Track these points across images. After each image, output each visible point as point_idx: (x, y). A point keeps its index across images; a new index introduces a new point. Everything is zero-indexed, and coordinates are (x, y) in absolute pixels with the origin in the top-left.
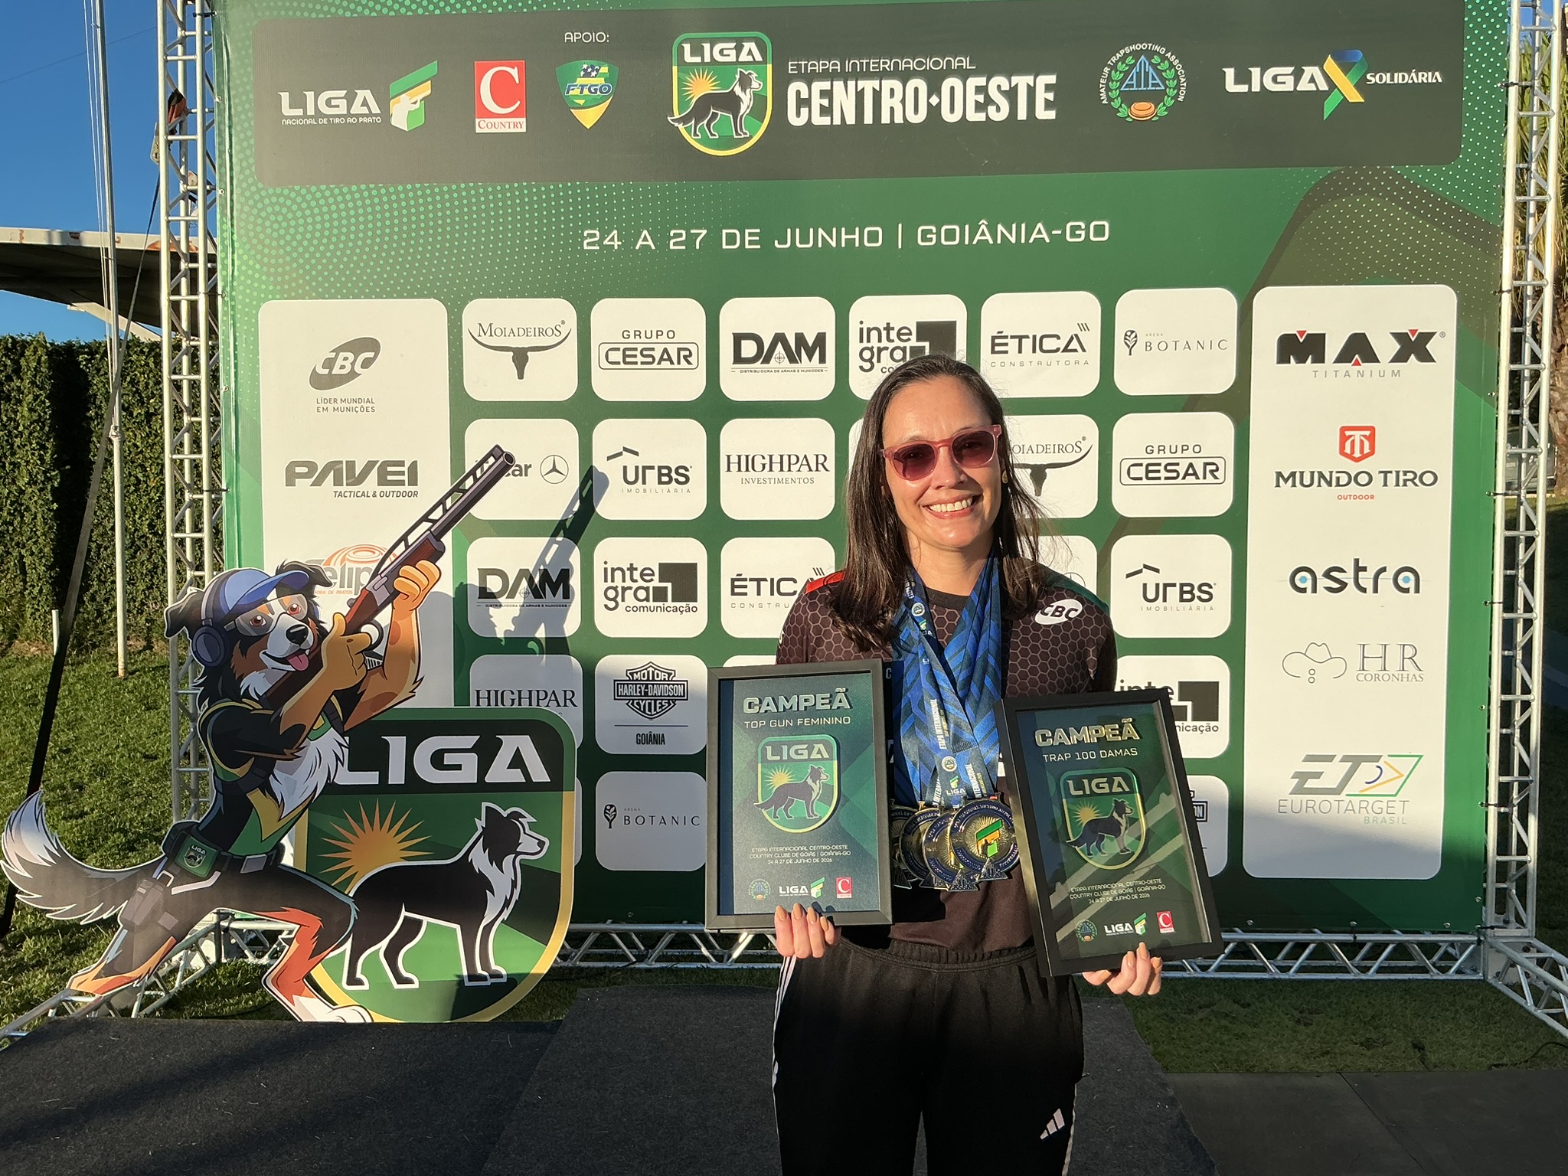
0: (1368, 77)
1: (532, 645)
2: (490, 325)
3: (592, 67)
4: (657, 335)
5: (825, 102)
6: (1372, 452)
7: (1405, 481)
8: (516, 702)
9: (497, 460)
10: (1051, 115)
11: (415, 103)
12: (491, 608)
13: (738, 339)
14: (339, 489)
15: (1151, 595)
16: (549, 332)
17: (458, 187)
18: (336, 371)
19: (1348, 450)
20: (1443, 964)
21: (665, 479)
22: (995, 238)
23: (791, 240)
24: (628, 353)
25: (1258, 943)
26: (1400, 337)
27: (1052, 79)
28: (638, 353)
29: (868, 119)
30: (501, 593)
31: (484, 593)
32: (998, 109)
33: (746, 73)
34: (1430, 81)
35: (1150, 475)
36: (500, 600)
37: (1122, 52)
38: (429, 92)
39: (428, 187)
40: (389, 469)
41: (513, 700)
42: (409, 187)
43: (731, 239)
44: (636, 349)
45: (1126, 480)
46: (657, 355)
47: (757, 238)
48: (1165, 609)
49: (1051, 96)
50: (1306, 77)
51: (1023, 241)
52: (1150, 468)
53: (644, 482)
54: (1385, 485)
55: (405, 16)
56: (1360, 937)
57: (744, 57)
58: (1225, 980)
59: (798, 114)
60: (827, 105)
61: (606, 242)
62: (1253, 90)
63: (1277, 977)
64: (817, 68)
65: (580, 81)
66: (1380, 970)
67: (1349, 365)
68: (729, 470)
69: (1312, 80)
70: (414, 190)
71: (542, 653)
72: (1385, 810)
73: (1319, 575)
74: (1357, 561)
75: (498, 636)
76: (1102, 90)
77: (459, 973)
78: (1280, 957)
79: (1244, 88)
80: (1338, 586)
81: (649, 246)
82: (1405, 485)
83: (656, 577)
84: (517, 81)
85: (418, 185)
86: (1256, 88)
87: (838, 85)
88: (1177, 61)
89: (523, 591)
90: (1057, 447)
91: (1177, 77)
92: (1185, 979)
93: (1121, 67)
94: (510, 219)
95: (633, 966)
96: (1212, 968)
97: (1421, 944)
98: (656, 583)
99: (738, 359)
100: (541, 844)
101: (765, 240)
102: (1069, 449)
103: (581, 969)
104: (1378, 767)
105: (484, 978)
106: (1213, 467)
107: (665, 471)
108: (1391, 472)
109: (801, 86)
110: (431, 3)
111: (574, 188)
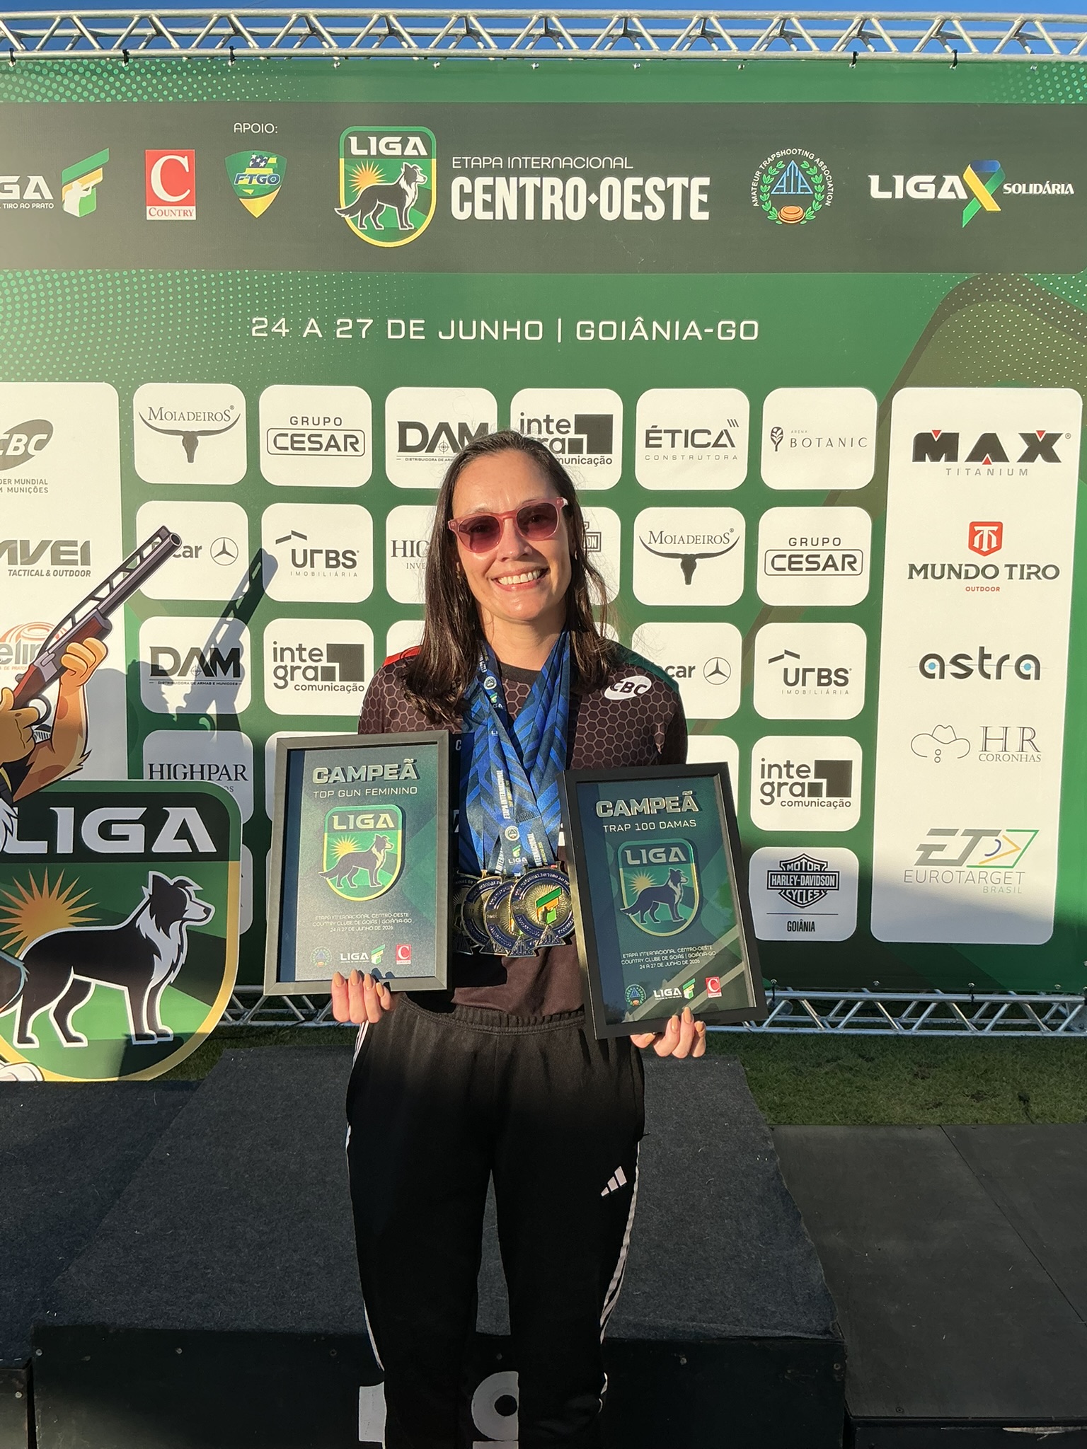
0: (1005, 187)
1: (203, 721)
2: (161, 408)
3: (261, 157)
4: (325, 422)
5: (488, 197)
6: (999, 547)
7: (1029, 574)
8: (189, 775)
9: (163, 540)
10: (705, 216)
11: (87, 190)
12: (163, 685)
13: (404, 427)
14: (13, 567)
15: (791, 679)
16: (219, 417)
17: (129, 273)
18: (10, 452)
19: (976, 545)
20: (1054, 1022)
21: (333, 563)
22: (650, 334)
23: (454, 331)
24: (295, 439)
25: (883, 1002)
26: (1026, 437)
27: (706, 181)
28: (305, 439)
29: (530, 215)
30: (173, 671)
31: (156, 671)
32: (654, 209)
33: (411, 167)
34: (1062, 192)
35: (793, 566)
36: (172, 677)
37: (773, 156)
38: (101, 179)
39: (99, 273)
40: (63, 548)
41: (185, 774)
42: (81, 272)
43: (396, 329)
44: (303, 435)
45: (771, 570)
46: (325, 442)
47: (422, 329)
48: (804, 691)
49: (704, 198)
50: (946, 186)
51: (677, 338)
52: (793, 559)
53: (312, 566)
54: (1011, 577)
55: (77, 102)
56: (978, 998)
57: (409, 151)
58: (853, 1036)
59: (462, 209)
60: (490, 201)
61: (274, 329)
62: (897, 197)
63: (900, 1033)
64: (480, 164)
65: (249, 171)
66: (996, 1027)
67: (978, 465)
68: (394, 555)
69: (952, 188)
70: (86, 275)
71: (213, 729)
72: (1002, 881)
73: (947, 661)
74: (982, 649)
75: (170, 712)
76: (754, 193)
77: (127, 1033)
78: (904, 1015)
79: (888, 195)
80: (962, 672)
81: (316, 334)
82: (1029, 578)
83: (324, 658)
84: (187, 170)
85: (90, 271)
86: (899, 195)
87: (501, 181)
88: (825, 167)
89: (194, 669)
90: (706, 538)
91: (824, 182)
92: (814, 1034)
93: (772, 171)
94: (180, 305)
95: (301, 1025)
96: (841, 1024)
97: (1032, 1004)
98: (324, 662)
99: (403, 447)
100: (207, 911)
101: (430, 330)
102: (718, 540)
103: (252, 1028)
104: (996, 840)
105: (151, 1037)
106: (852, 559)
107: (332, 555)
108: (1016, 566)
109: (465, 181)
110: (102, 90)
111: (243, 275)
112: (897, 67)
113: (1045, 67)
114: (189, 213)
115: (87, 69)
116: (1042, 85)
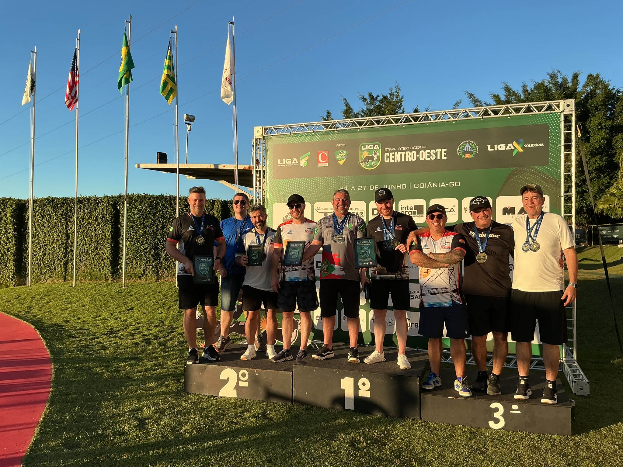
0: (524, 145)
2: (320, 208)
3: (342, 151)
4: (355, 209)
10: (446, 158)
11: (305, 161)
13: (373, 210)
16: (332, 209)
17: (314, 178)
22: (432, 186)
27: (446, 150)
29: (403, 160)
32: (433, 157)
33: (375, 151)
34: (540, 146)
37: (462, 143)
38: (308, 158)
39: (308, 179)
46: (355, 214)
49: (445, 154)
50: (508, 146)
51: (439, 187)
57: (375, 148)
59: (387, 160)
60: (394, 158)
64: (391, 150)
65: (339, 155)
67: (521, 215)
69: (510, 147)
70: (305, 179)
76: (458, 152)
79: (493, 150)
81: (354, 190)
84: (327, 155)
86: (496, 149)
87: (396, 153)
88: (476, 144)
91: (476, 148)
93: (462, 146)
94: (324, 185)
109: (388, 154)
110: (309, 139)
111: (338, 178)
112: (494, 119)
113: (534, 116)
114: (327, 165)
115: (306, 135)
116: (533, 120)
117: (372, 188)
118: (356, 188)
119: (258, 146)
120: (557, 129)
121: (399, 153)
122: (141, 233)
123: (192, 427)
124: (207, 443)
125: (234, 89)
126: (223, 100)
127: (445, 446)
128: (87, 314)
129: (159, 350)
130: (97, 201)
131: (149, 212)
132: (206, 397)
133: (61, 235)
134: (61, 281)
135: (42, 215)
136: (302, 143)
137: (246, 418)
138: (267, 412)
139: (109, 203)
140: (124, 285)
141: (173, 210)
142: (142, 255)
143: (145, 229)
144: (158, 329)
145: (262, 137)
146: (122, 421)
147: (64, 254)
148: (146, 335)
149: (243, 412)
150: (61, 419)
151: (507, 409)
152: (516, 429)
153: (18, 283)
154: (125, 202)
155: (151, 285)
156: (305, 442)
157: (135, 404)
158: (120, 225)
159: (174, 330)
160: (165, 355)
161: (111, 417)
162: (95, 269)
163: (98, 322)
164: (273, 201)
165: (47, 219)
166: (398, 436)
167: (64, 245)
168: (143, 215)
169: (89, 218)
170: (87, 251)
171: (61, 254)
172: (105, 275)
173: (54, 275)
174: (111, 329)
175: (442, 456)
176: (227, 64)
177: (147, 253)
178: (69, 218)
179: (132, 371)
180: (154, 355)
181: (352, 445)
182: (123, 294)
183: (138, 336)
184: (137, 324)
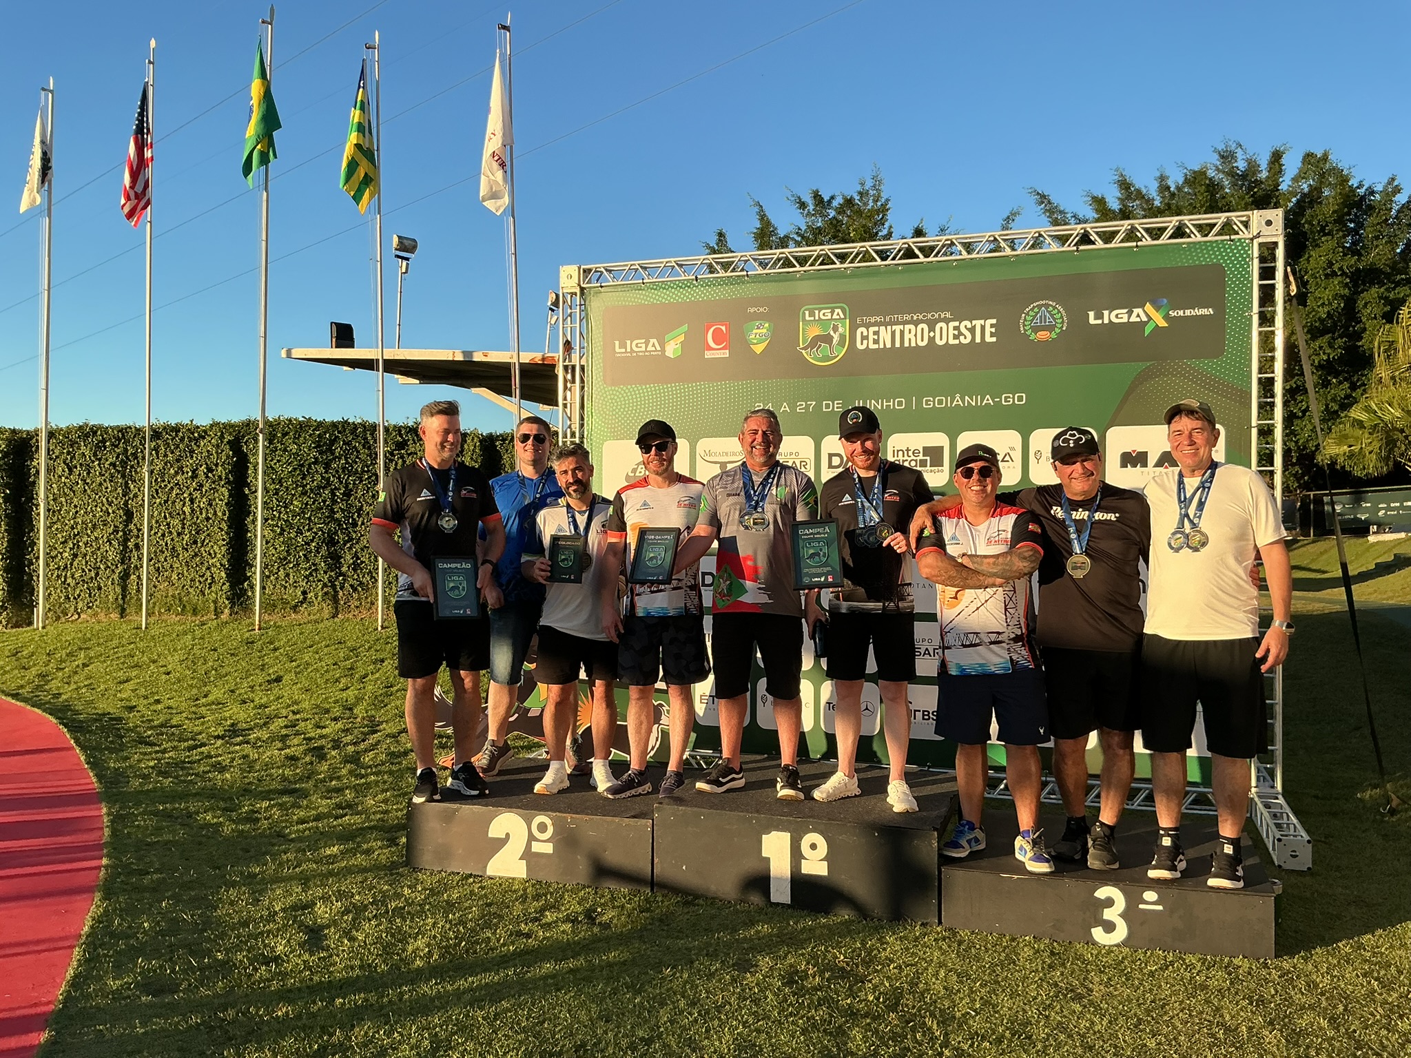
0: (1171, 313)
2: (710, 451)
3: (761, 324)
4: (792, 455)
10: (994, 339)
11: (677, 345)
13: (831, 456)
16: (738, 454)
17: (696, 384)
22: (964, 403)
27: (994, 321)
29: (898, 345)
30: (712, 585)
31: (704, 584)
32: (966, 338)
33: (836, 324)
34: (1206, 313)
37: (1031, 306)
38: (683, 339)
39: (682, 385)
42: (673, 385)
49: (994, 330)
50: (1134, 314)
51: (979, 405)
57: (835, 316)
59: (862, 344)
60: (877, 339)
62: (1104, 323)
64: (872, 320)
65: (755, 331)
69: (1138, 315)
70: (676, 386)
76: (1021, 326)
79: (1100, 322)
81: (787, 411)
84: (725, 332)
86: (1106, 321)
87: (883, 328)
88: (1062, 309)
91: (1062, 317)
93: (1031, 313)
94: (720, 399)
99: (830, 466)
109: (863, 329)
110: (685, 295)
111: (751, 383)
112: (1103, 252)
113: (1191, 245)
114: (726, 353)
115: (678, 286)
116: (1190, 255)
117: (828, 406)
118: (793, 406)
119: (569, 311)
120: (1243, 276)
121: (889, 327)
122: (297, 507)
123: (428, 945)
124: (466, 980)
125: (510, 177)
126: (485, 204)
127: (997, 982)
128: (176, 691)
129: (344, 772)
130: (195, 435)
131: (316, 459)
132: (457, 878)
133: (113, 512)
134: (115, 616)
135: (67, 465)
136: (670, 303)
137: (551, 924)
138: (595, 911)
139: (222, 437)
140: (260, 625)
141: (370, 455)
142: (300, 557)
143: (305, 499)
144: (340, 725)
145: (578, 291)
146: (269, 932)
147: (121, 554)
148: (314, 738)
149: (542, 911)
150: (130, 927)
151: (1133, 900)
152: (1152, 944)
153: (14, 620)
154: (261, 435)
155: (321, 625)
156: (685, 976)
157: (297, 893)
158: (250, 490)
159: (378, 728)
160: (358, 784)
161: (245, 924)
162: (191, 590)
163: (203, 710)
164: (603, 436)
165: (80, 475)
166: (892, 961)
167: (121, 534)
168: (302, 465)
169: (177, 473)
170: (173, 548)
171: (113, 555)
172: (215, 602)
173: (98, 603)
174: (233, 725)
175: (990, 1004)
176: (495, 122)
177: (311, 552)
178: (131, 471)
179: (286, 821)
180: (333, 783)
181: (790, 983)
182: (258, 645)
183: (296, 741)
184: (291, 714)
